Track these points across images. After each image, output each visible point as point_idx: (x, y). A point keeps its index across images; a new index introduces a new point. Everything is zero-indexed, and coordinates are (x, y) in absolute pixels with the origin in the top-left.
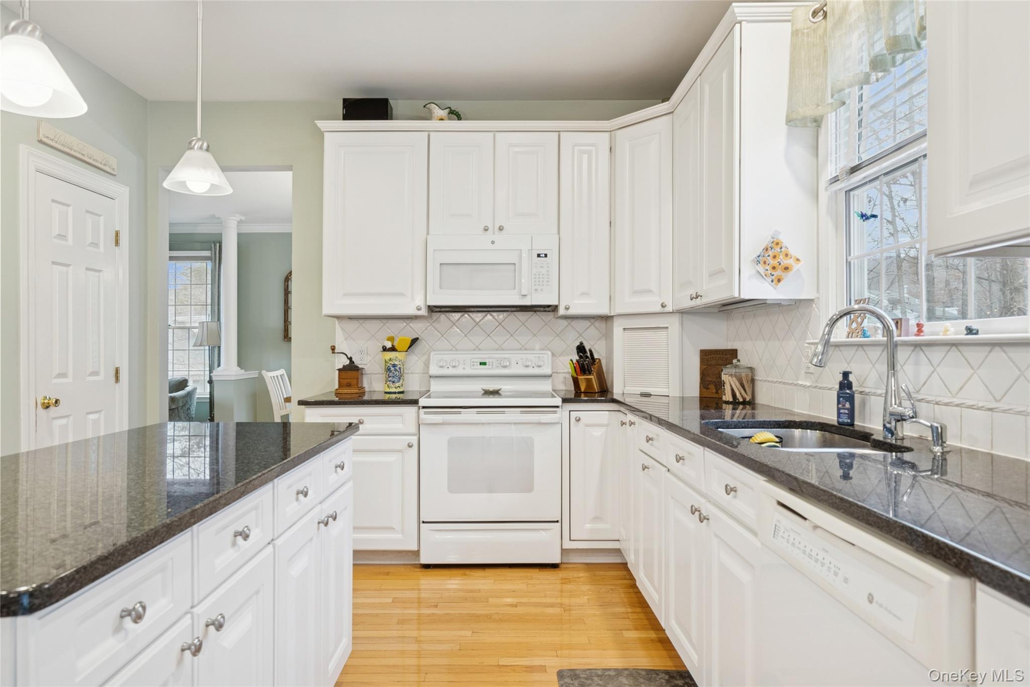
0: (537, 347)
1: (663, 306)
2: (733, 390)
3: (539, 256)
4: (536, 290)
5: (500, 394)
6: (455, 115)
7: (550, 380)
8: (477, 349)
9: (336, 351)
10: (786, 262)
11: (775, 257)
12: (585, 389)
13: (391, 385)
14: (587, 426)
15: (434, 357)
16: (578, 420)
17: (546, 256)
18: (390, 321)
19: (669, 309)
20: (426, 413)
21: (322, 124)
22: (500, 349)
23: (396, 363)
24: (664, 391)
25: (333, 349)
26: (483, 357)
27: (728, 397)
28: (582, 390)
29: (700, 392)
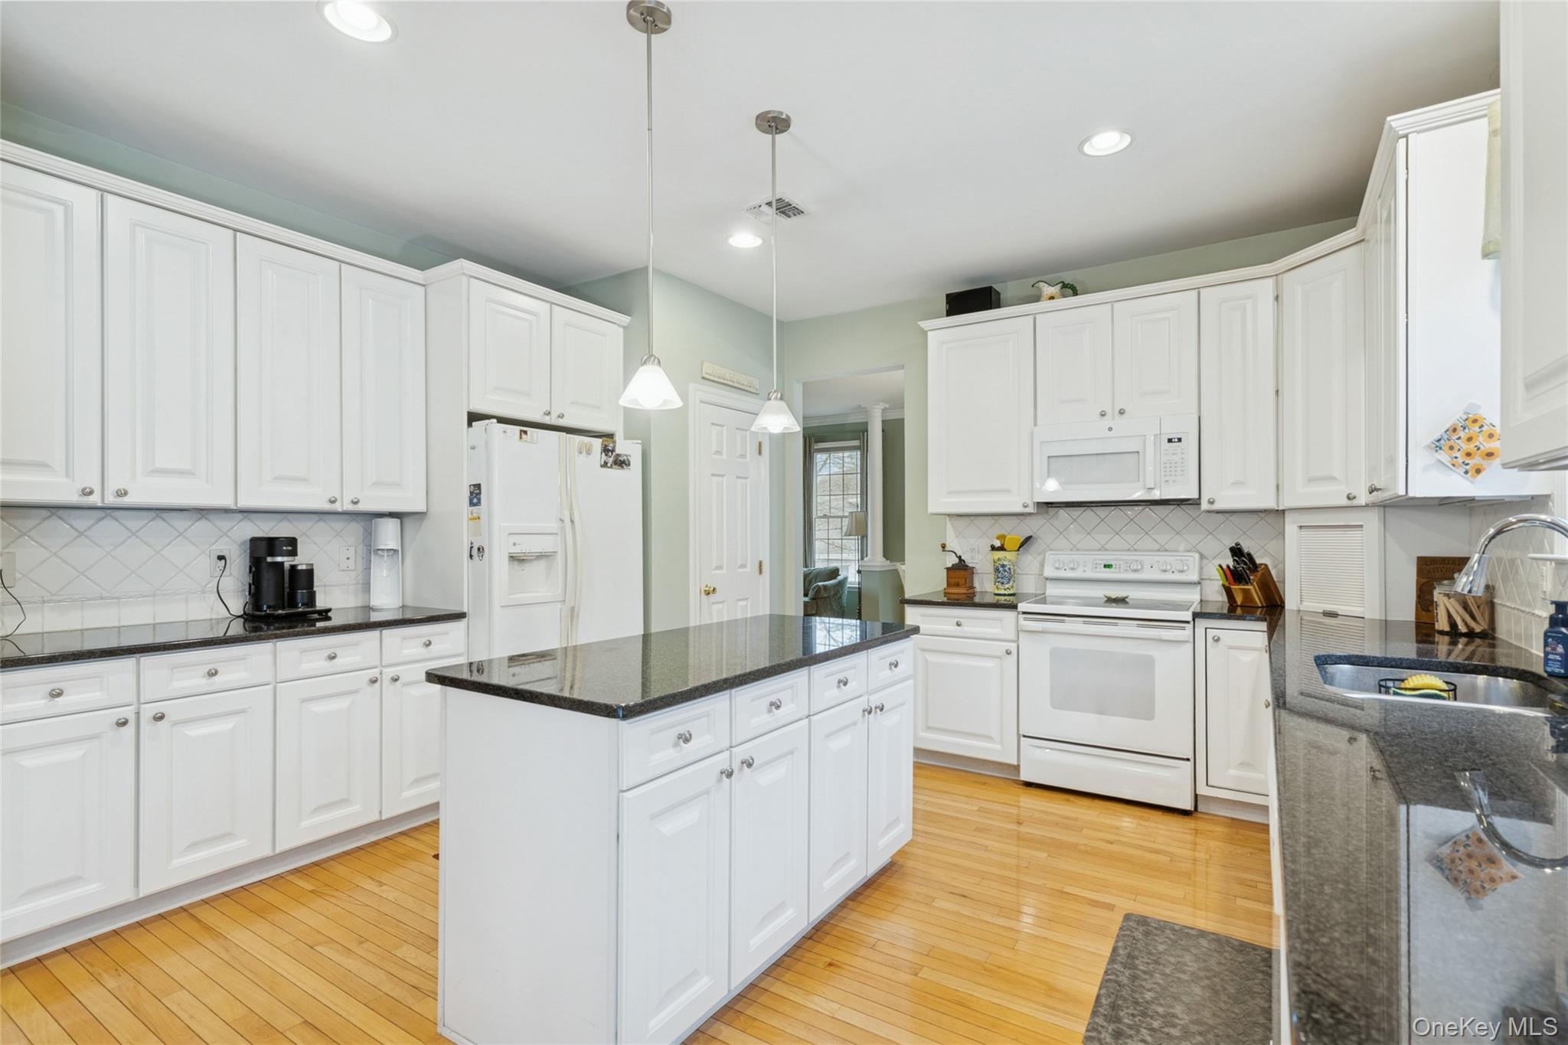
0: (1182, 547)
1: (1349, 498)
2: (1450, 616)
3: (1170, 441)
4: (1167, 481)
5: (1127, 603)
6: (1070, 289)
7: (1199, 588)
8: (1103, 549)
9: (946, 549)
10: (1489, 445)
11: (1470, 439)
12: (1242, 602)
13: (1000, 586)
14: (1231, 648)
15: (1050, 557)
16: (1217, 640)
17: (1180, 440)
18: (1002, 518)
19: (1363, 499)
20: (1025, 619)
21: (924, 324)
22: (1132, 549)
23: (1005, 563)
24: (1356, 611)
25: (944, 546)
26: (1108, 558)
27: (1442, 624)
28: (1239, 603)
29: (1417, 614)
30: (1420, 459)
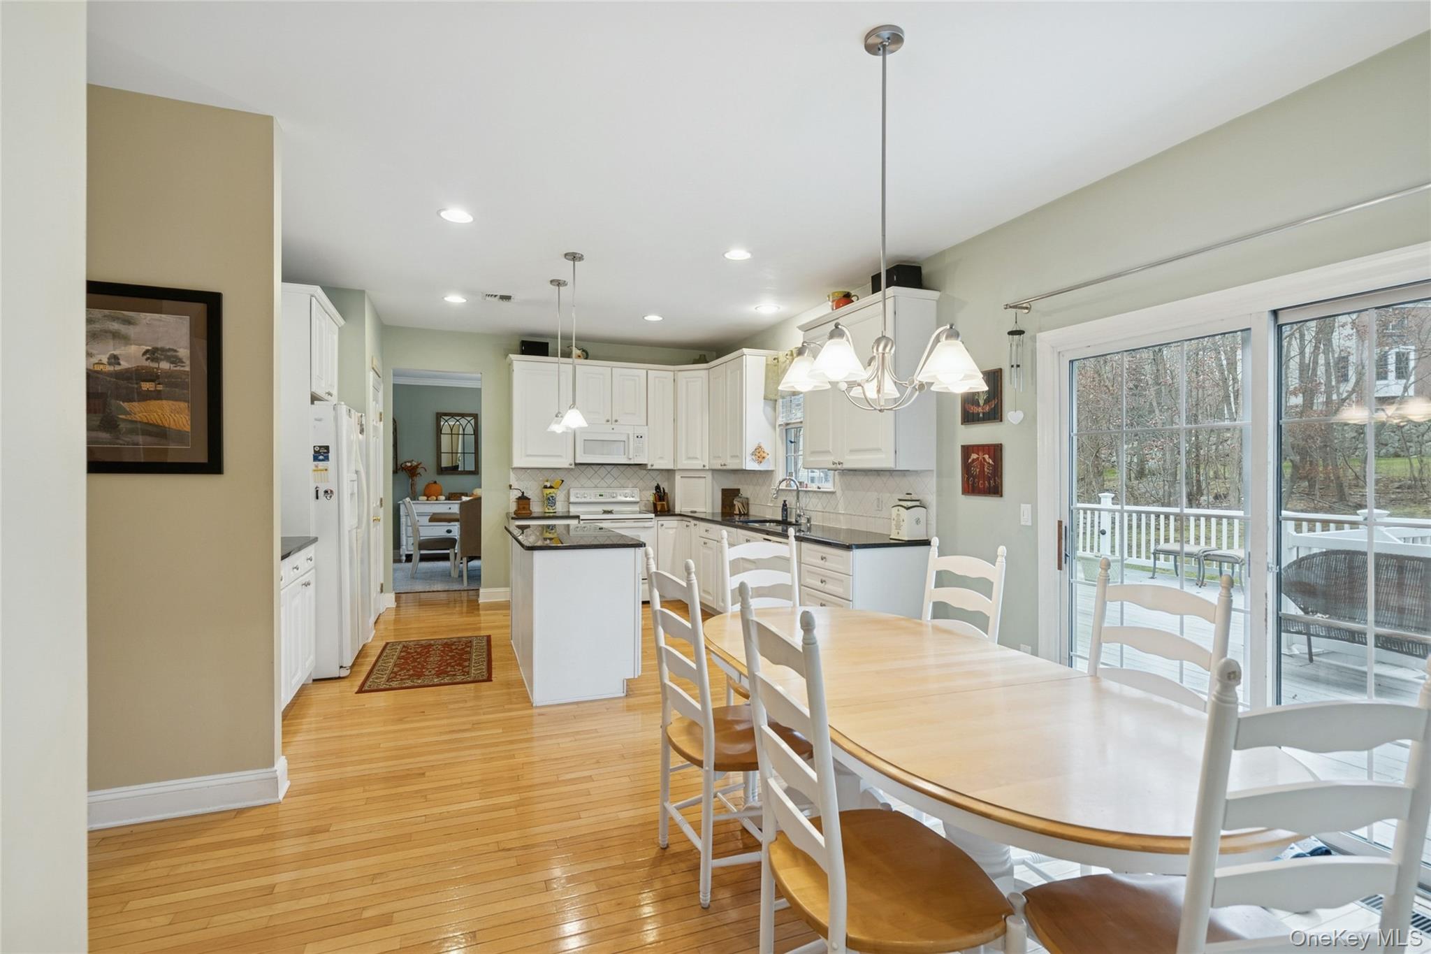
0: (630, 486)
1: (704, 466)
2: (738, 507)
3: (638, 437)
4: (636, 455)
5: (612, 513)
6: (588, 355)
7: (638, 505)
8: (596, 487)
9: (512, 488)
10: (765, 455)
11: (759, 452)
13: (549, 507)
14: (666, 528)
15: (572, 492)
16: (662, 525)
17: (641, 437)
18: (548, 471)
19: (707, 468)
21: (512, 356)
22: (609, 487)
23: (550, 494)
24: (703, 510)
25: (510, 486)
26: (602, 492)
27: (737, 512)
28: (660, 510)
29: (722, 510)
30: (749, 458)
